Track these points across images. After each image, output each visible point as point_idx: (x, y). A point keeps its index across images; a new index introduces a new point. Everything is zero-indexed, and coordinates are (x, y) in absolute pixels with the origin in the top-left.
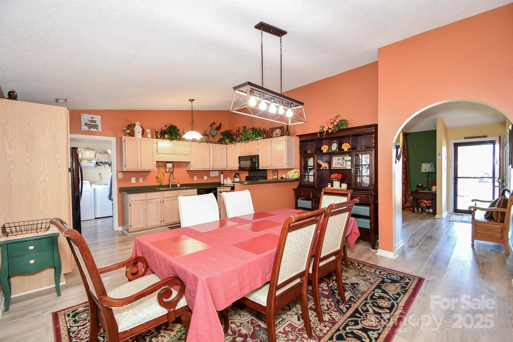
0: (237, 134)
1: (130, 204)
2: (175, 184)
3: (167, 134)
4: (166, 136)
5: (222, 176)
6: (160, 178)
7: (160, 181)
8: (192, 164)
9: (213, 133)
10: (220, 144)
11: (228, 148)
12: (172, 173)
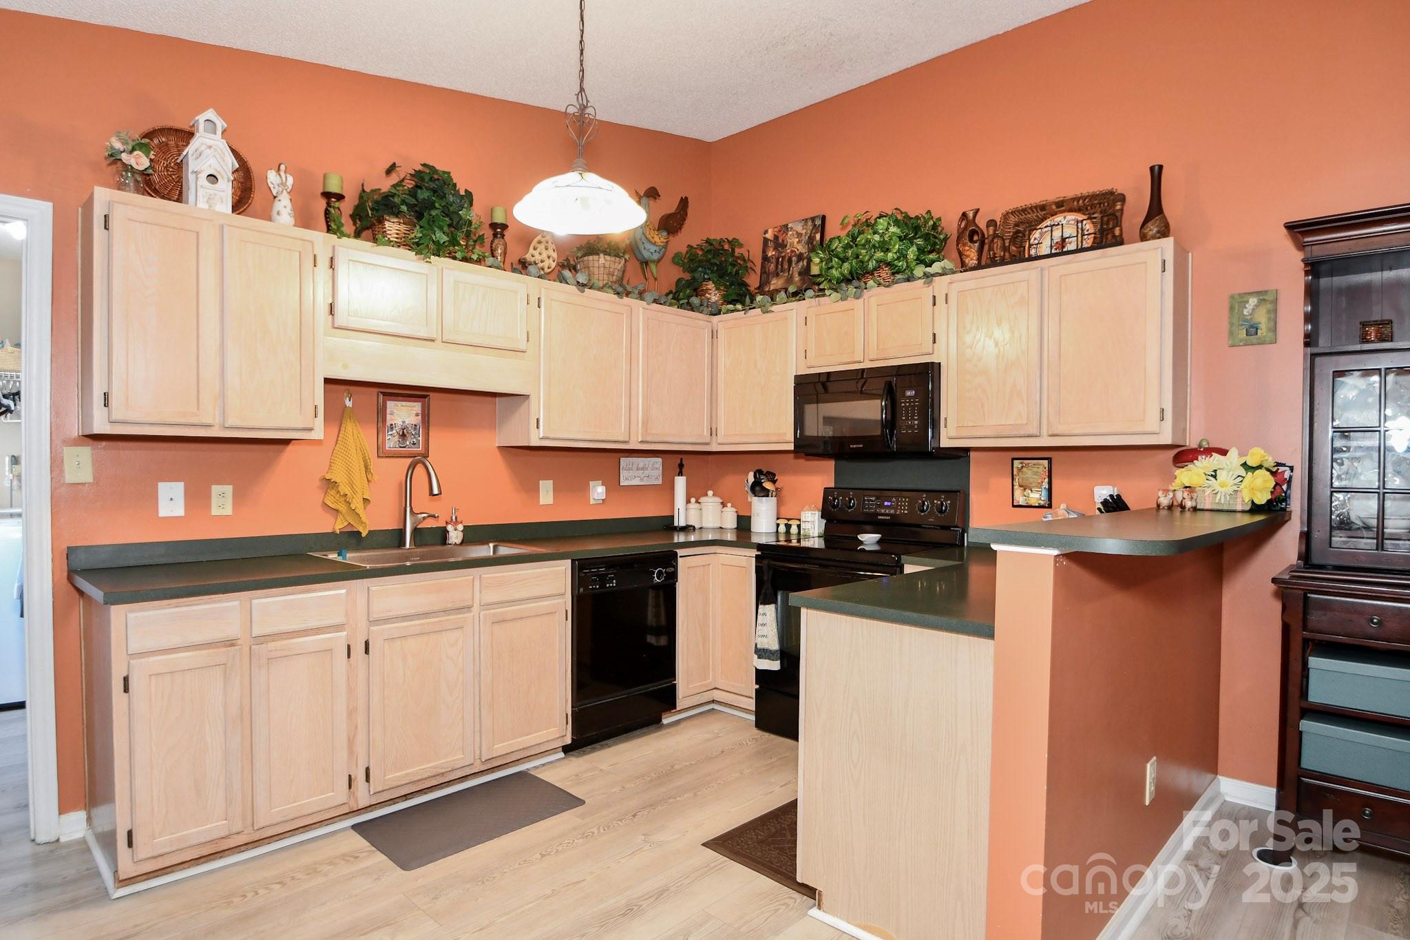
0: (765, 259)
1: (126, 680)
2: (441, 524)
3: (397, 213)
4: (393, 227)
5: (680, 483)
6: (344, 489)
7: (342, 507)
8: (538, 407)
9: (648, 246)
10: (680, 307)
11: (722, 334)
12: (419, 459)
